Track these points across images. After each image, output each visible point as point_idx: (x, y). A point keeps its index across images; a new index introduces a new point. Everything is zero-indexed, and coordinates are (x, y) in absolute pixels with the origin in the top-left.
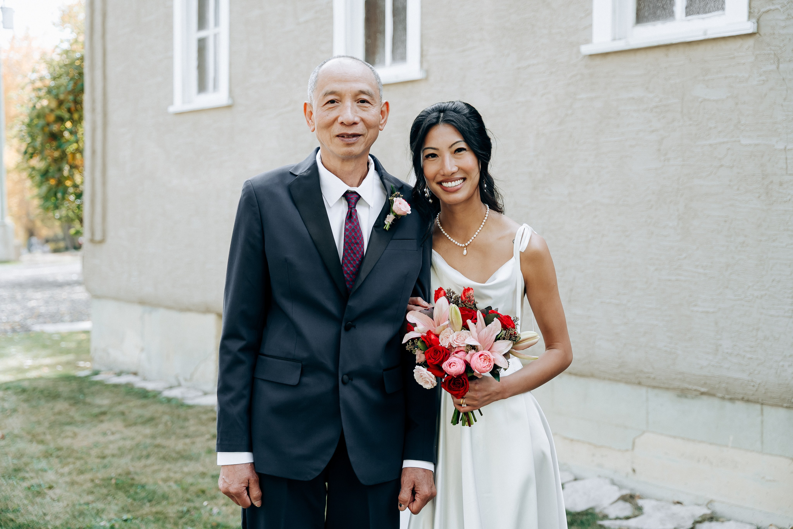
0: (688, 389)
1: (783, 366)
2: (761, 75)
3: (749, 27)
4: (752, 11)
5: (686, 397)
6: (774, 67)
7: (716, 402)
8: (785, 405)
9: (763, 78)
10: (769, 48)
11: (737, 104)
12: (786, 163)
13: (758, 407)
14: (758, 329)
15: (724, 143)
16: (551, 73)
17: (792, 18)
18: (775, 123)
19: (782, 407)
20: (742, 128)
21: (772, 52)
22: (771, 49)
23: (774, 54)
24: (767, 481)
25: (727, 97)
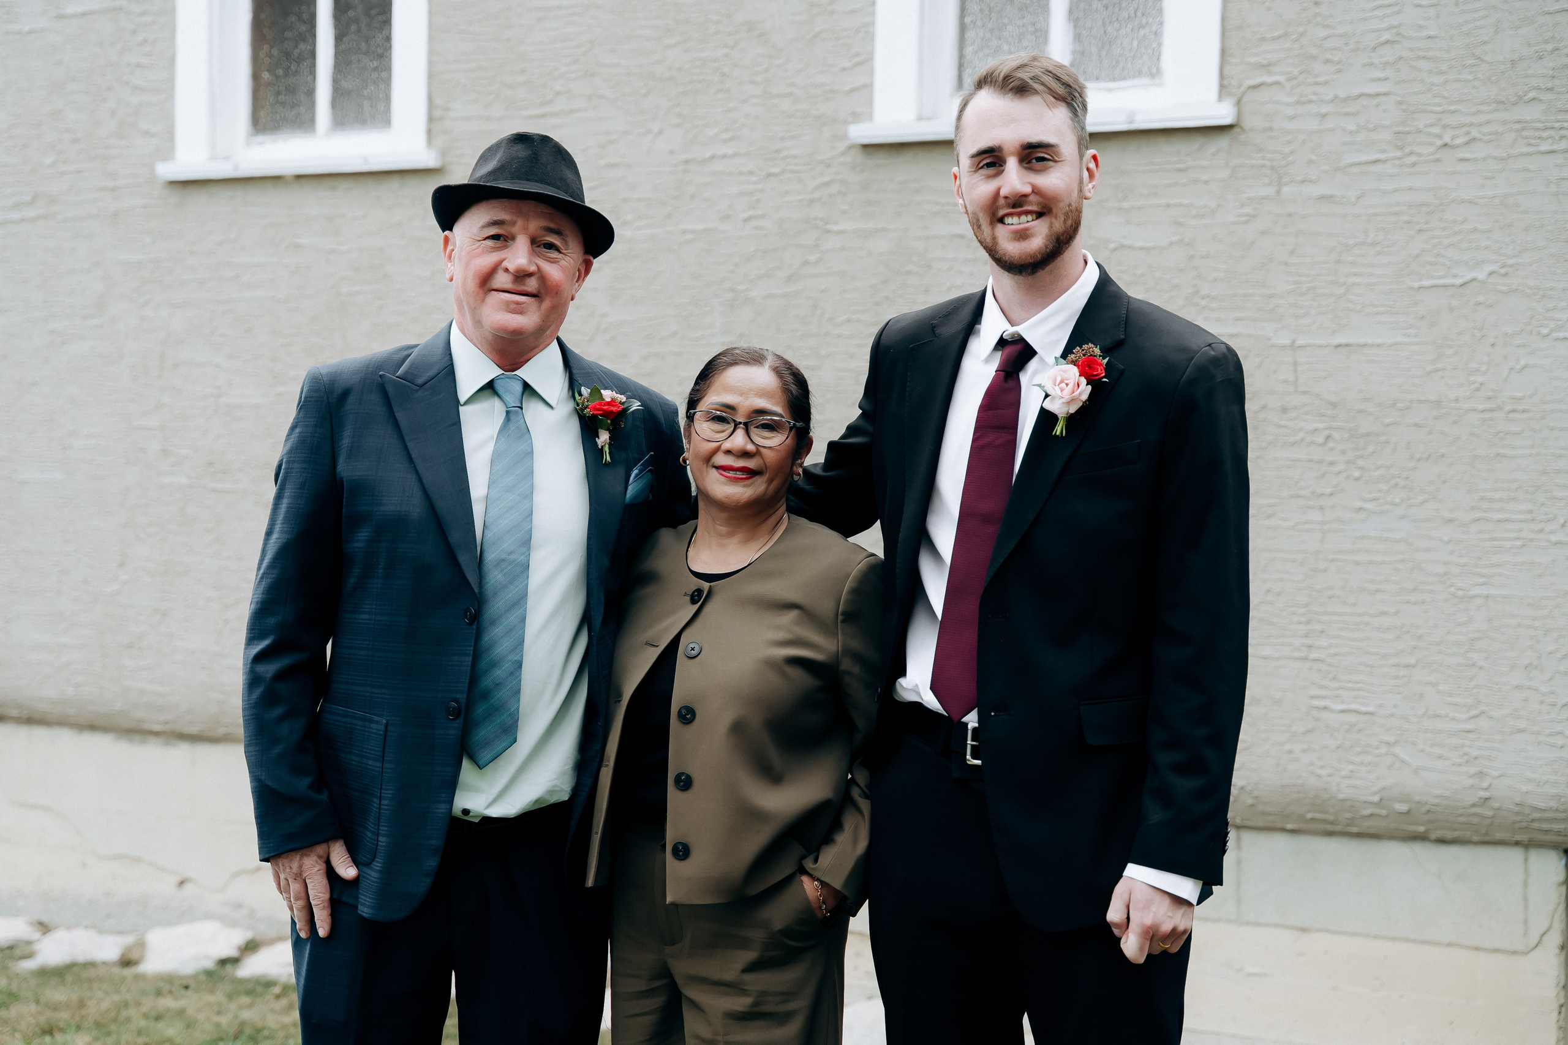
1: (1290, 752)
2: (1243, 205)
3: (1222, 113)
4: (1225, 82)
6: (1270, 191)
8: (1289, 826)
9: (1247, 210)
10: (1259, 155)
11: (1191, 257)
12: (1295, 371)
16: (769, 175)
17: (1310, 101)
18: (1271, 296)
19: (1283, 830)
20: (1203, 303)
21: (1267, 163)
22: (1263, 158)
23: (1272, 168)
24: (1249, 975)
25: (1171, 243)
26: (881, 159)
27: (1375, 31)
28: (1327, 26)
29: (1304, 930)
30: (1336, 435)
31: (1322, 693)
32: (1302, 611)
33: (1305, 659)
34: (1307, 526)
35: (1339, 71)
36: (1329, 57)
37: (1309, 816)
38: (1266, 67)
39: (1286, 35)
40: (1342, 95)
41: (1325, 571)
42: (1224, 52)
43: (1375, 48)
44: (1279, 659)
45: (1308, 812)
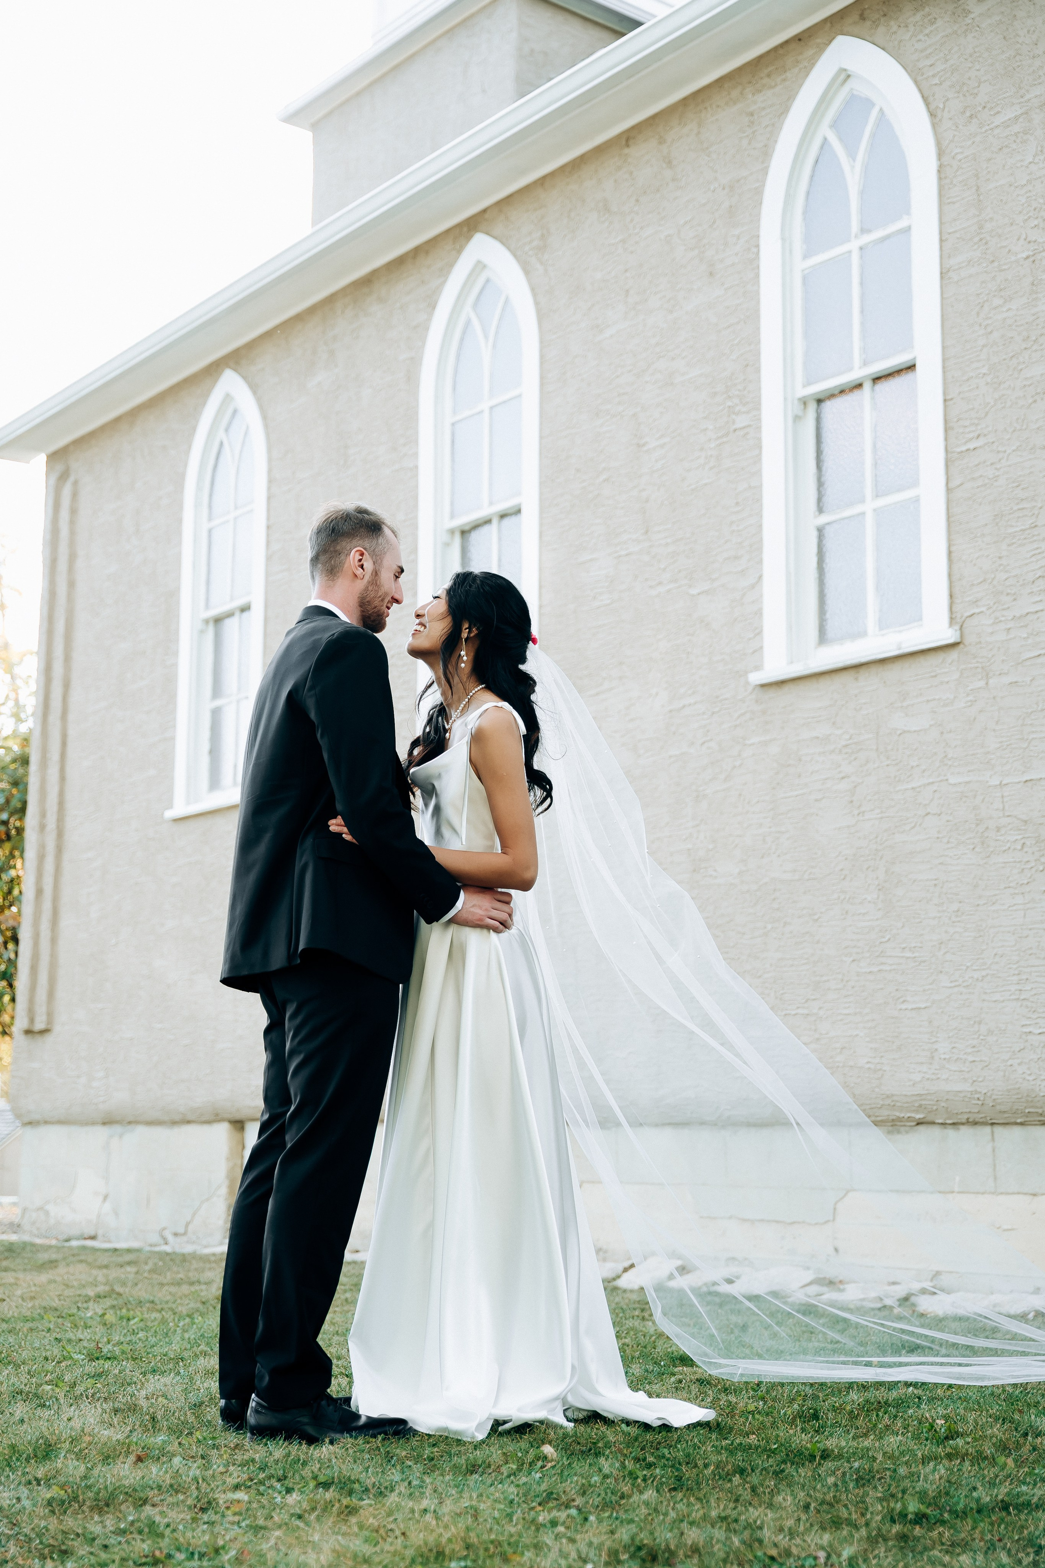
0: (900, 1119)
2: (968, 695)
3: (949, 635)
4: (954, 616)
5: (899, 1132)
6: (982, 683)
7: (936, 1131)
8: (1019, 1121)
9: (970, 698)
10: (975, 660)
11: (942, 733)
12: (1003, 802)
13: (988, 1129)
14: (980, 1023)
15: (929, 784)
16: (713, 713)
17: (1001, 621)
18: (988, 753)
19: (1016, 1124)
20: (950, 763)
21: (980, 665)
22: (978, 662)
23: (983, 668)
24: (1005, 1230)
25: (931, 726)
26: (772, 693)
27: (1034, 570)
28: (1006, 572)
29: (1035, 1195)
30: (1028, 843)
31: (1028, 1023)
32: (1015, 966)
33: (1018, 999)
34: (1014, 908)
35: (1015, 600)
36: (1009, 591)
37: (1027, 1111)
38: (976, 602)
39: (985, 580)
40: (1018, 615)
41: (1027, 937)
42: (951, 596)
43: (1033, 582)
44: (1003, 1001)
45: (1026, 1108)
